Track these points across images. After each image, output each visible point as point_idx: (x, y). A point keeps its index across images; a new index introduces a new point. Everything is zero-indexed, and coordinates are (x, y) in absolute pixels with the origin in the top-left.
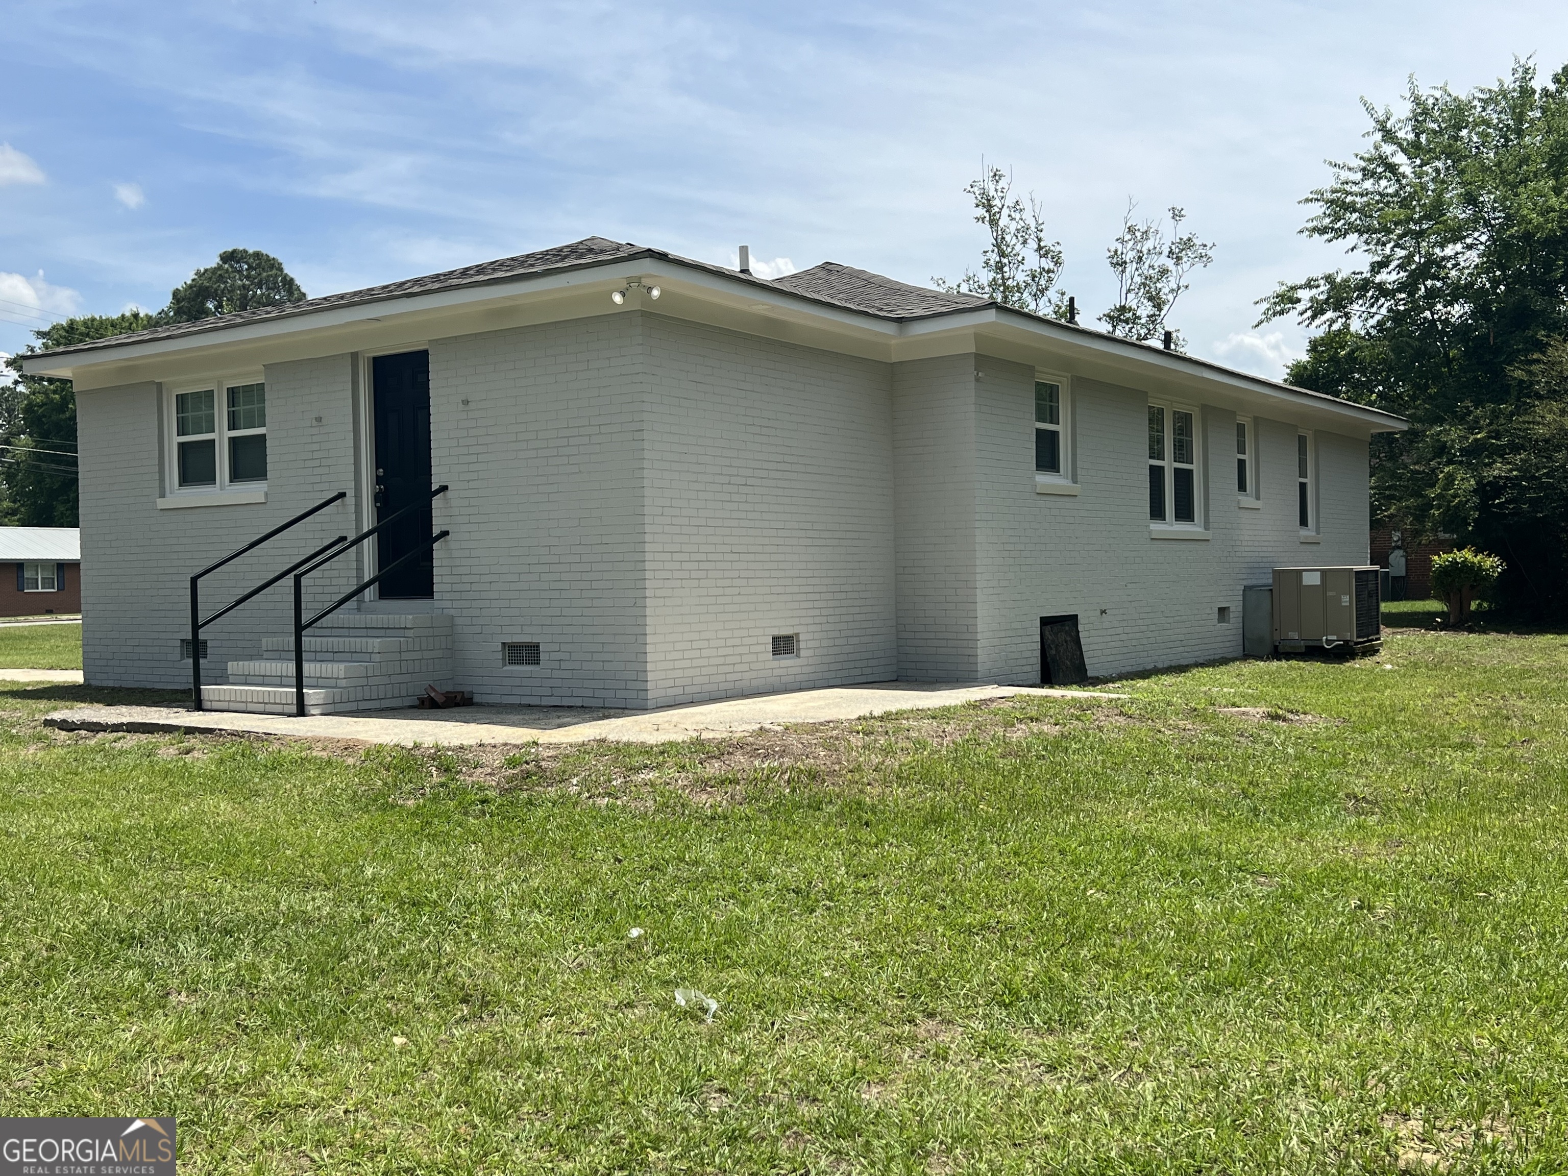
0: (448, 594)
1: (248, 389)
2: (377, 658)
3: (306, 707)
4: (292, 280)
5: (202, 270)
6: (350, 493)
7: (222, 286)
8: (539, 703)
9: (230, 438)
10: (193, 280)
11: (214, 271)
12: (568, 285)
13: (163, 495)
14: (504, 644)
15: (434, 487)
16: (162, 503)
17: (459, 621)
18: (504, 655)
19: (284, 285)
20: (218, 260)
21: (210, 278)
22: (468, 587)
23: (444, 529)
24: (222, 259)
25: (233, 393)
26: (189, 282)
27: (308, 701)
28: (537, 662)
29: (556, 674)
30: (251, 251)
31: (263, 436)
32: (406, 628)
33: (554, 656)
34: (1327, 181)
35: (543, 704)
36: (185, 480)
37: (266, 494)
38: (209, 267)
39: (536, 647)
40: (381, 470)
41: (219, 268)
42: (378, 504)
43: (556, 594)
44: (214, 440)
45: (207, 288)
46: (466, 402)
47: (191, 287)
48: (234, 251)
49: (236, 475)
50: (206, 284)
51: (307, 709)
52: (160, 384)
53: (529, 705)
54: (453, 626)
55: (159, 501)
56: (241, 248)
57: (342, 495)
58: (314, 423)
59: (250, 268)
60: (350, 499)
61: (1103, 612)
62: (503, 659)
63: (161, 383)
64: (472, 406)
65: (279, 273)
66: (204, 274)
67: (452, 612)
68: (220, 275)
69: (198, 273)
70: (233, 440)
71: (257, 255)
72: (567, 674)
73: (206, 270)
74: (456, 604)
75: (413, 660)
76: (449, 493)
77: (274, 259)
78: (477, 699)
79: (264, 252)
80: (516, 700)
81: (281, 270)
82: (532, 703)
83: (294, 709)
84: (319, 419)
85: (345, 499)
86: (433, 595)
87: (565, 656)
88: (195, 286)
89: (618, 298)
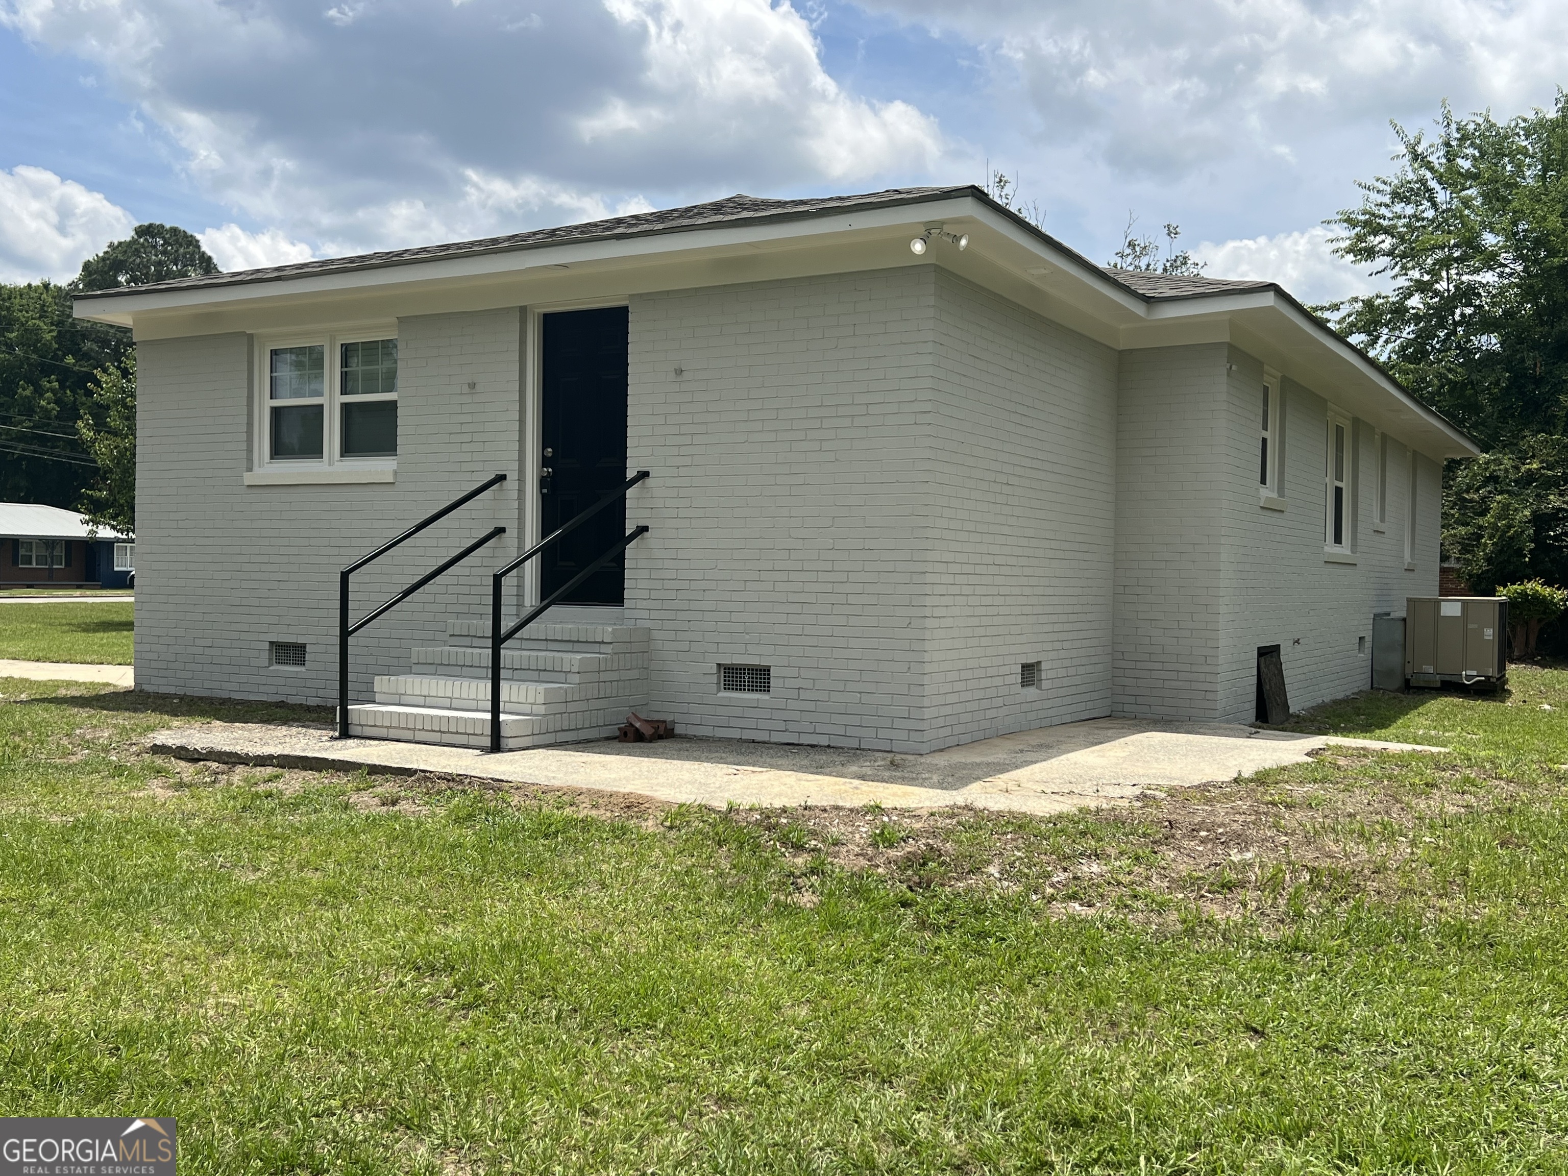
0: (645, 602)
1: (370, 348)
2: (576, 678)
3: (502, 739)
4: (210, 258)
5: (116, 243)
6: (512, 476)
7: (138, 260)
8: (767, 739)
9: (342, 404)
10: (106, 253)
11: (129, 244)
12: (849, 228)
13: (250, 469)
14: (719, 665)
15: (630, 474)
16: (249, 479)
17: (656, 634)
18: (719, 678)
19: (201, 263)
20: (133, 233)
21: (125, 252)
22: (672, 595)
23: (642, 523)
24: (137, 233)
25: (347, 351)
26: (101, 254)
27: (505, 731)
28: (766, 688)
29: (792, 704)
30: (168, 226)
31: (393, 405)
32: (603, 642)
33: (790, 683)
34: (1356, 203)
35: (773, 740)
36: (279, 451)
37: (395, 473)
38: (123, 240)
39: (766, 670)
40: (550, 450)
41: (133, 242)
42: (545, 491)
43: (796, 608)
44: (322, 406)
45: (121, 261)
46: (679, 372)
47: (103, 259)
48: (151, 225)
49: (348, 449)
50: (120, 257)
51: (504, 743)
52: (251, 337)
53: (753, 741)
54: (649, 640)
55: (246, 475)
56: (158, 223)
57: (501, 478)
58: (466, 389)
59: (166, 243)
60: (511, 484)
61: (1297, 641)
62: (718, 683)
63: (252, 335)
64: (686, 376)
65: (197, 250)
66: (117, 247)
67: (648, 624)
68: (136, 249)
69: (111, 245)
70: (345, 407)
71: (175, 231)
72: (811, 706)
73: (120, 244)
74: (654, 615)
75: (611, 682)
76: (649, 481)
77: (191, 236)
78: (679, 730)
79: (182, 228)
80: (736, 734)
81: (199, 247)
82: (757, 739)
83: (487, 742)
84: (472, 386)
85: (505, 483)
86: (623, 602)
87: (808, 684)
88: (108, 259)
89: (918, 247)
